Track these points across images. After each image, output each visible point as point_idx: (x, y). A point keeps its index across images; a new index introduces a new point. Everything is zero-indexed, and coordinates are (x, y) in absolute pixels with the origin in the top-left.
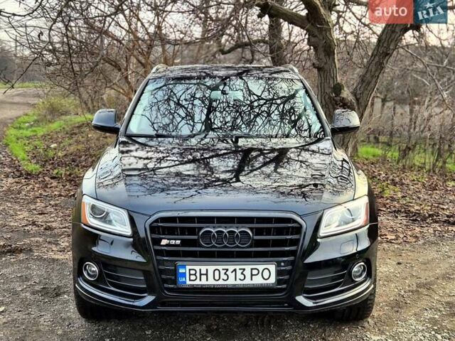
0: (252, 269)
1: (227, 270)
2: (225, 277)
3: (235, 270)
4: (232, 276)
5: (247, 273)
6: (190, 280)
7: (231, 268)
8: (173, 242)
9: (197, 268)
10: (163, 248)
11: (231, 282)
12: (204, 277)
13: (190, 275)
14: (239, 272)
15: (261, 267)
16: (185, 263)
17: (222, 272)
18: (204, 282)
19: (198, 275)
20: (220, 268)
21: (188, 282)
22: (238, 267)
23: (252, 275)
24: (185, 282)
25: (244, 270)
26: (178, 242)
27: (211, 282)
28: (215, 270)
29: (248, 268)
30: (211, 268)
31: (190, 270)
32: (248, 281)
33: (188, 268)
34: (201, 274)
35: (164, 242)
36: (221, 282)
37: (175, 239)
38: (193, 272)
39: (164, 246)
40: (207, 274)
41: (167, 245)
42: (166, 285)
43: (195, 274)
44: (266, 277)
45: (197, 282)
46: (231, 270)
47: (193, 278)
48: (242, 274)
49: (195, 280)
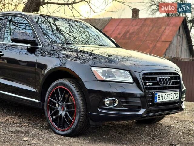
3: (170, 94)
4: (169, 96)
5: (173, 95)
7: (169, 93)
9: (160, 94)
11: (169, 100)
13: (158, 97)
15: (176, 93)
16: (157, 92)
17: (167, 95)
18: (162, 100)
19: (160, 97)
20: (166, 93)
21: (158, 101)
24: (156, 101)
27: (164, 100)
29: (173, 93)
30: (164, 94)
32: (173, 99)
33: (158, 94)
34: (161, 97)
36: (166, 100)
38: (159, 96)
39: (147, 86)
40: (163, 97)
42: (149, 104)
44: (177, 97)
46: (169, 94)
47: (159, 99)
48: (172, 96)
49: (159, 100)
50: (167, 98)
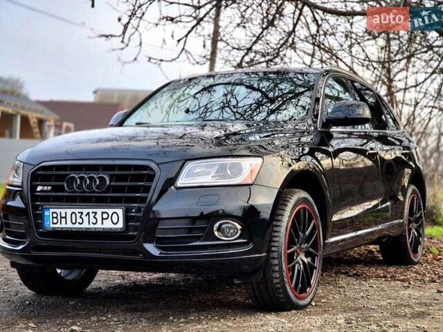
0: (103, 213)
1: (82, 213)
2: (80, 221)
3: (88, 214)
4: (86, 219)
5: (99, 216)
6: (53, 223)
7: (85, 211)
8: (45, 188)
9: (58, 211)
10: (37, 194)
11: (85, 225)
12: (63, 220)
13: (53, 218)
14: (92, 215)
15: (110, 211)
16: (49, 207)
17: (78, 215)
18: (63, 225)
19: (59, 218)
20: (77, 211)
21: (52, 226)
22: (91, 211)
23: (103, 219)
24: (49, 225)
25: (96, 213)
26: (50, 188)
27: (69, 225)
28: (72, 214)
29: (99, 211)
30: (69, 211)
31: (53, 213)
32: (99, 225)
33: (52, 210)
34: (61, 218)
35: (39, 188)
36: (77, 226)
37: (48, 186)
38: (55, 215)
39: (38, 192)
40: (65, 218)
41: (41, 191)
43: (56, 218)
44: (115, 221)
45: (58, 225)
46: (85, 213)
47: (55, 221)
48: (94, 217)
49: (56, 223)
50: (79, 220)
